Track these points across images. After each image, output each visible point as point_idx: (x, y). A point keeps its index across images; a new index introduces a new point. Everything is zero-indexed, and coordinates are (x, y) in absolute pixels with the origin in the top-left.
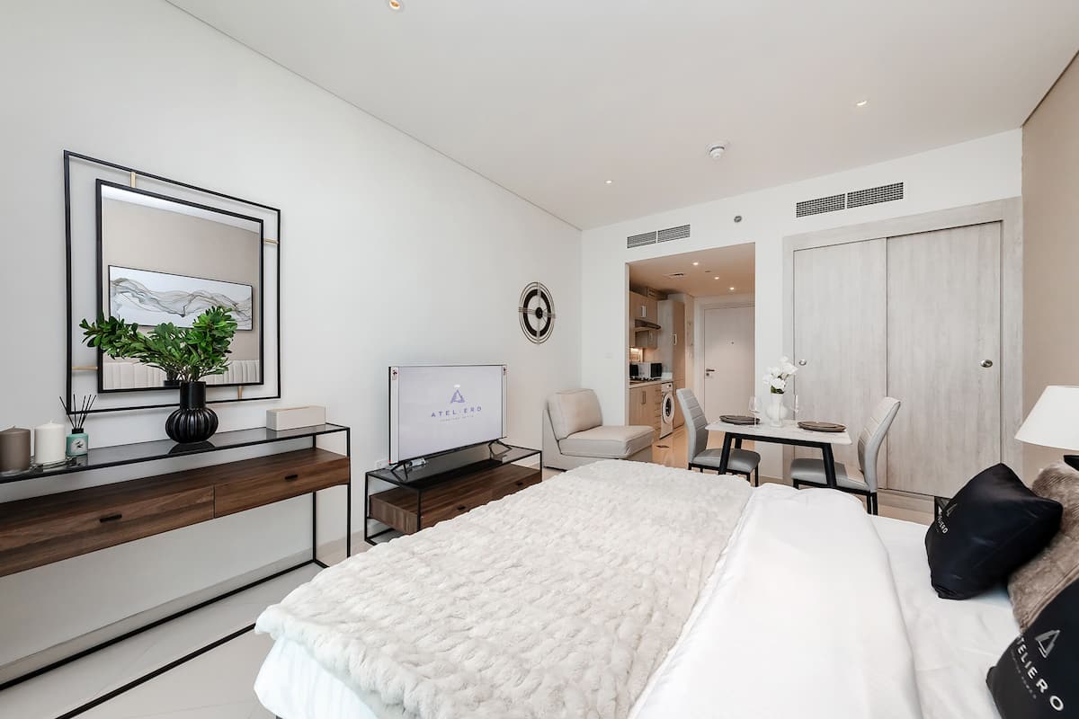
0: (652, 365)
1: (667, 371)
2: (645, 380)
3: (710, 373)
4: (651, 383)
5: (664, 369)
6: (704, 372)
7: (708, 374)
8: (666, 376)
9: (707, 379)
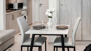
0: (18, 4)
1: (25, 6)
2: (15, 10)
3: (41, 5)
4: (18, 11)
5: (24, 5)
6: (39, 5)
7: (40, 6)
8: (25, 7)
9: (40, 7)
